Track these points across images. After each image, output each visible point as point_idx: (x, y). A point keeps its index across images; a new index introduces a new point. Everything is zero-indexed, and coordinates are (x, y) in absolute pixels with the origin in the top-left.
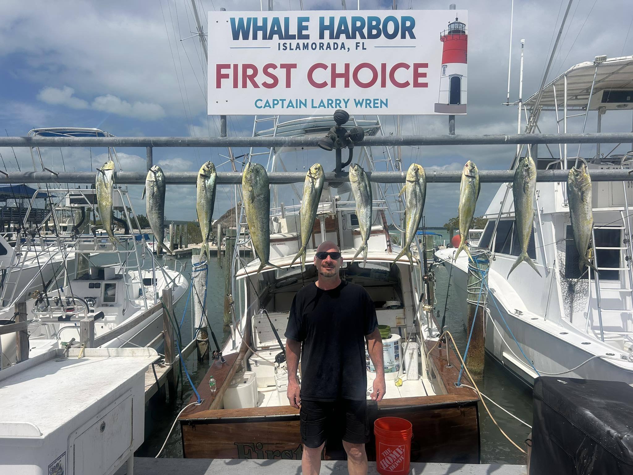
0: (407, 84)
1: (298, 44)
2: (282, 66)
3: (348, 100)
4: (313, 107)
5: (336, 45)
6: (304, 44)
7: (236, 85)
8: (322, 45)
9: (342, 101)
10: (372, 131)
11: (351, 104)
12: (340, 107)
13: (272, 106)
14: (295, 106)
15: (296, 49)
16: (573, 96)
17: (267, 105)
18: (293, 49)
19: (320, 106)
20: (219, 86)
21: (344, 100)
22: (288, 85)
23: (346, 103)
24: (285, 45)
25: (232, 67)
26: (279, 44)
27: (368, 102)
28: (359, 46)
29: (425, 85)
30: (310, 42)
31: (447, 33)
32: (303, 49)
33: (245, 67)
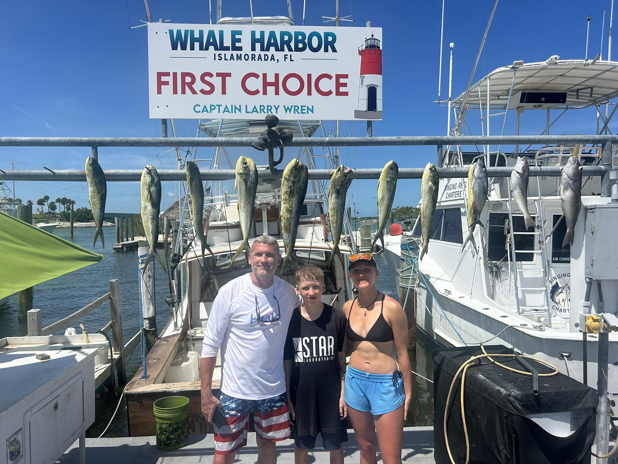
0: (330, 93)
1: (232, 55)
2: (218, 75)
3: (279, 106)
4: (247, 112)
5: (266, 57)
6: (237, 55)
7: (175, 92)
8: (253, 56)
9: (273, 107)
10: (313, 127)
11: (281, 110)
12: (272, 113)
13: (209, 111)
14: (230, 111)
15: (230, 60)
16: (496, 96)
17: (205, 109)
18: (227, 60)
19: (253, 111)
20: (159, 92)
21: (275, 106)
22: (224, 92)
23: (277, 109)
24: (220, 55)
25: (171, 75)
26: (215, 54)
27: (296, 108)
28: (287, 58)
29: (346, 94)
30: (243, 53)
31: (364, 48)
32: (237, 60)
33: (184, 75)
